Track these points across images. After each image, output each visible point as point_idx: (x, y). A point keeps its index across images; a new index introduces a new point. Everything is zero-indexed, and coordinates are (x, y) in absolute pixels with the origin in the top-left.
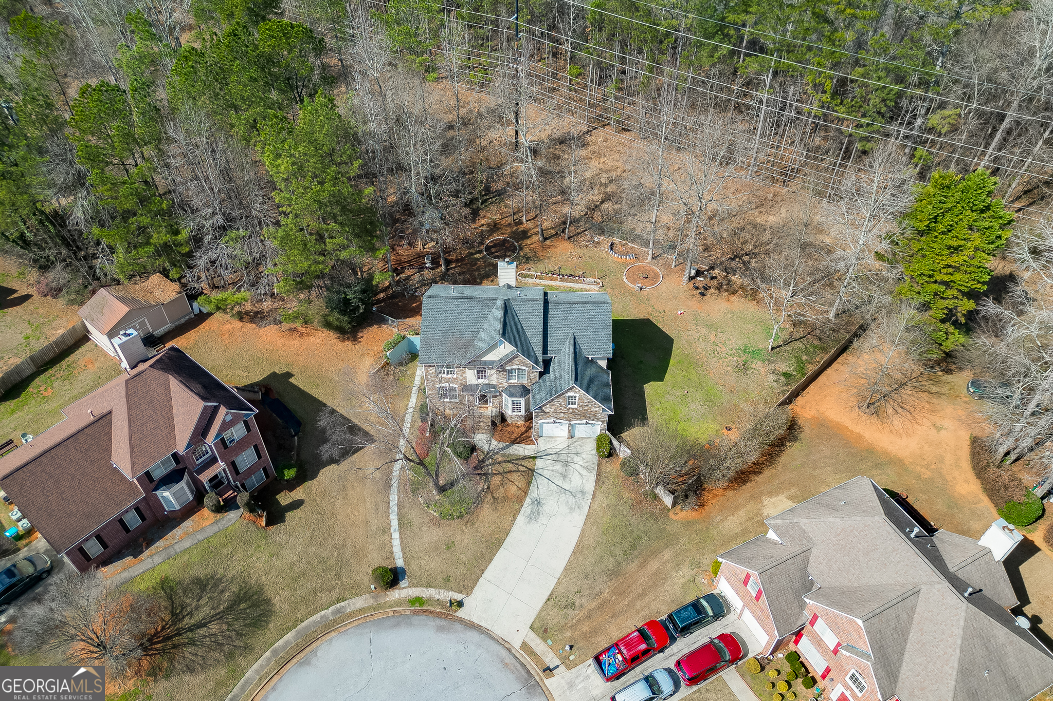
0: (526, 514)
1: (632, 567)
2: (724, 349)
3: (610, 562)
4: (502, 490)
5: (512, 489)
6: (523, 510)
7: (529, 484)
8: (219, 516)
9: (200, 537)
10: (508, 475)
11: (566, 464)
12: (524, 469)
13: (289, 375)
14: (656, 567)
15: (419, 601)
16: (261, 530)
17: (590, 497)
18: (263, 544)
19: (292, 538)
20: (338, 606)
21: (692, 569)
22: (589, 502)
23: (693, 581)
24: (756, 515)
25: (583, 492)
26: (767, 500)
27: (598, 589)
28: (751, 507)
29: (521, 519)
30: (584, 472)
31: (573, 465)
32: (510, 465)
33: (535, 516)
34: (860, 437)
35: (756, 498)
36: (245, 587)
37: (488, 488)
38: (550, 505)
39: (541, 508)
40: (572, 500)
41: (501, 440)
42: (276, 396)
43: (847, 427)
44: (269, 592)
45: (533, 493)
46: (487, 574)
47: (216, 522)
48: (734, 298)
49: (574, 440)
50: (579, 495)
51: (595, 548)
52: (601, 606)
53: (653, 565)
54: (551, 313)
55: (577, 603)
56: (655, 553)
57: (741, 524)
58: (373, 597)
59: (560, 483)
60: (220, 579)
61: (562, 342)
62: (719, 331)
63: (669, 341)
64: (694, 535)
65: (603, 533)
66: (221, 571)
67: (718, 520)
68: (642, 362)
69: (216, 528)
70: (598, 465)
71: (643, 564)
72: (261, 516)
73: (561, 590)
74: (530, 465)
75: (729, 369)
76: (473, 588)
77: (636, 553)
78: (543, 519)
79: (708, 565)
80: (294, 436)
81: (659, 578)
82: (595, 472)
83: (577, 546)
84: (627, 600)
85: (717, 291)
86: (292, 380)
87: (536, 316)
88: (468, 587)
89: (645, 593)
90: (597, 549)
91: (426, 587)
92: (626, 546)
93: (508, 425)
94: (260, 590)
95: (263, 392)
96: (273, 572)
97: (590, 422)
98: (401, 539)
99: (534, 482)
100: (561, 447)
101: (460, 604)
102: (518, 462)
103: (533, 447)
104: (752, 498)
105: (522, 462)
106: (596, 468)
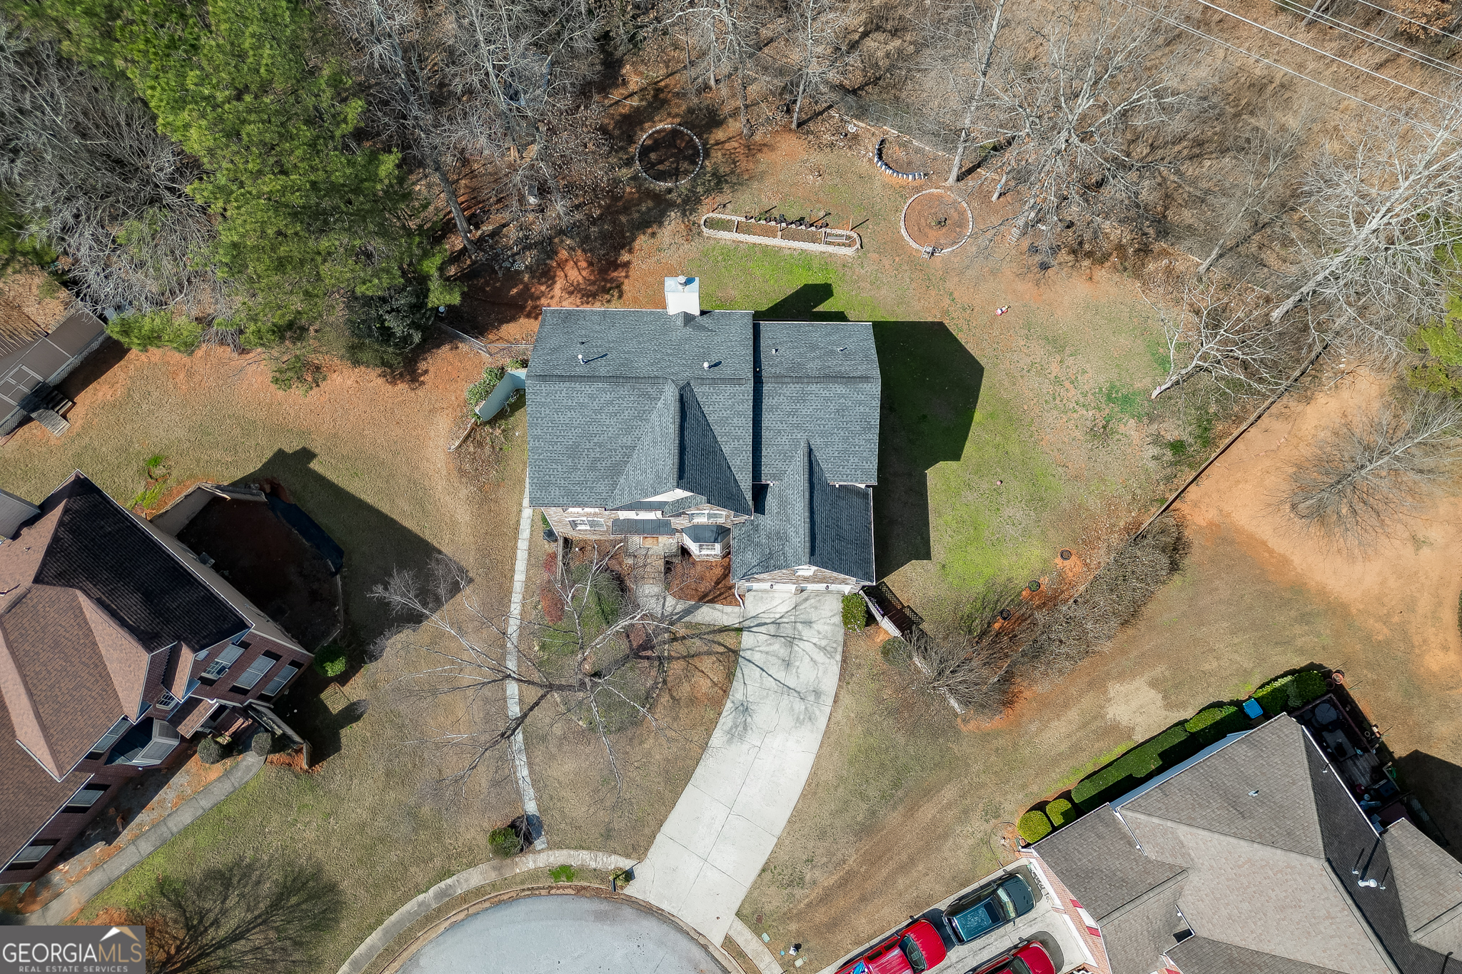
0: (726, 728)
1: (894, 818)
2: (1073, 392)
3: (860, 811)
4: (686, 688)
5: (704, 685)
6: (722, 720)
7: (730, 676)
9: (205, 803)
10: (696, 661)
11: (791, 641)
12: (721, 649)
13: (306, 455)
14: (930, 816)
15: (564, 872)
16: (303, 777)
17: (830, 701)
18: (308, 799)
19: (355, 781)
20: (442, 885)
21: (987, 821)
22: (828, 710)
23: (987, 843)
24: (1095, 718)
25: (817, 693)
26: (1115, 689)
27: (839, 855)
28: (1088, 701)
29: (718, 738)
30: (820, 657)
31: (801, 644)
32: (699, 643)
33: (740, 731)
34: (1285, 561)
35: (1097, 684)
36: (293, 871)
37: (665, 682)
38: (764, 714)
39: (749, 719)
40: (799, 706)
41: (681, 596)
42: (292, 500)
43: (1264, 543)
44: (332, 871)
45: (738, 692)
46: (666, 828)
48: (1101, 274)
49: (805, 595)
50: (812, 698)
51: (836, 788)
52: (844, 883)
53: (928, 812)
54: (767, 402)
55: (808, 877)
56: (928, 793)
57: (1069, 736)
58: (494, 868)
59: (781, 675)
60: (250, 867)
61: (787, 458)
62: (1068, 351)
63: (976, 370)
64: (993, 758)
65: (851, 763)
66: (250, 854)
67: (1033, 728)
68: (924, 417)
70: (845, 643)
71: (911, 811)
73: (783, 856)
74: (729, 640)
75: (1078, 434)
76: (647, 850)
77: (900, 793)
78: (753, 738)
79: (1012, 814)
80: (336, 573)
81: (935, 837)
82: (839, 657)
83: (808, 783)
84: (884, 872)
85: (1071, 257)
86: (314, 465)
87: (739, 414)
88: (639, 849)
89: (912, 861)
90: (841, 790)
91: (576, 848)
92: (885, 782)
93: (694, 563)
94: (317, 873)
95: (268, 490)
96: (335, 842)
97: (834, 585)
98: (530, 765)
99: (738, 674)
100: (783, 609)
101: (629, 876)
102: (710, 637)
103: (737, 609)
104: (1091, 685)
105: (719, 638)
106: (840, 649)
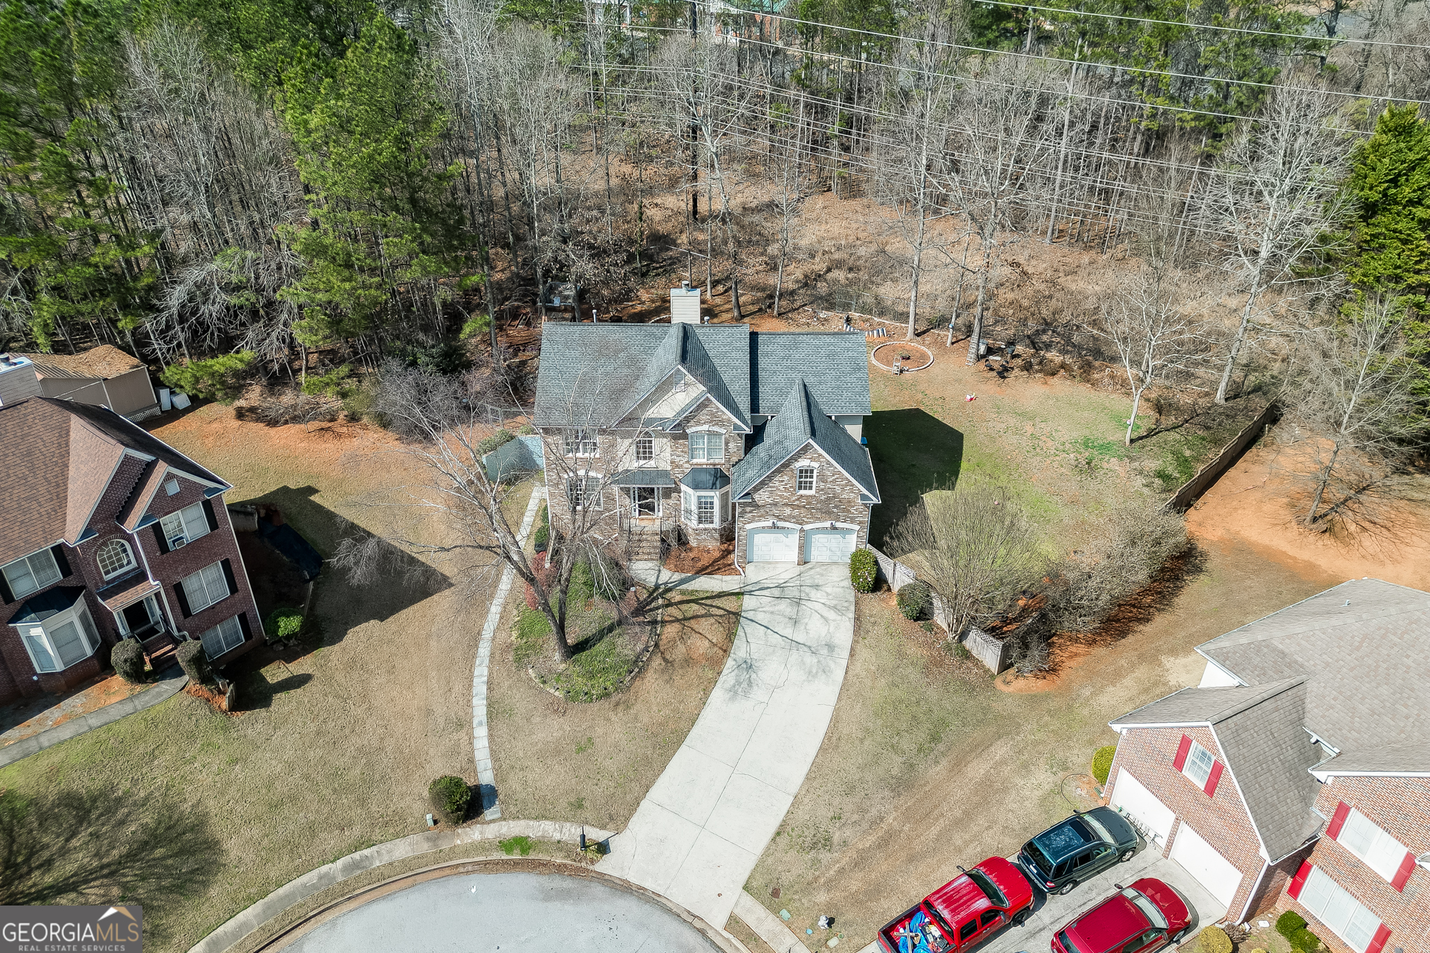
0: (728, 686)
1: (936, 772)
2: (1050, 443)
3: (895, 765)
4: (681, 649)
5: (700, 646)
6: (722, 679)
7: (730, 636)
8: (139, 688)
9: (94, 721)
10: (693, 623)
11: (798, 602)
12: (722, 612)
13: (311, 490)
14: (982, 771)
15: (521, 843)
16: (219, 714)
17: (846, 654)
18: (218, 739)
19: (279, 733)
20: (357, 856)
21: (1055, 774)
22: (844, 663)
23: (1061, 792)
24: (1156, 684)
25: (831, 647)
26: (1168, 662)
27: (874, 812)
28: (1142, 672)
29: (718, 695)
30: (831, 615)
31: (809, 604)
32: (695, 607)
33: (743, 688)
34: (1311, 566)
35: (1149, 658)
36: (170, 817)
37: (656, 645)
38: (770, 671)
39: (754, 676)
40: (810, 660)
41: (679, 569)
42: (285, 521)
43: (1285, 553)
44: (217, 829)
45: (740, 650)
46: (656, 792)
47: (131, 698)
48: (1055, 381)
49: (808, 566)
50: (825, 651)
51: (862, 741)
52: (884, 843)
53: (978, 769)
54: (762, 349)
55: (836, 837)
56: (980, 748)
57: (1131, 699)
58: (428, 839)
59: (788, 632)
60: (119, 801)
61: (783, 393)
62: (1037, 419)
63: (958, 437)
64: (1047, 718)
65: (876, 714)
66: (125, 785)
67: (1087, 692)
69: (129, 708)
70: (857, 603)
71: (958, 766)
72: (221, 693)
73: (802, 815)
74: (730, 604)
76: (627, 819)
77: (941, 747)
78: (758, 694)
79: (1084, 766)
80: (309, 581)
81: (989, 792)
82: (852, 615)
83: (828, 736)
84: (934, 831)
85: (1026, 372)
86: (315, 498)
87: (737, 349)
88: (618, 818)
89: (968, 816)
90: (866, 743)
91: (536, 818)
92: (922, 735)
93: (691, 549)
94: (200, 824)
95: (262, 515)
96: (232, 792)
97: (838, 525)
98: (491, 737)
99: (740, 632)
100: (786, 576)
101: (603, 848)
102: (708, 602)
103: (738, 577)
104: (1142, 658)
105: (716, 602)
106: (853, 608)
